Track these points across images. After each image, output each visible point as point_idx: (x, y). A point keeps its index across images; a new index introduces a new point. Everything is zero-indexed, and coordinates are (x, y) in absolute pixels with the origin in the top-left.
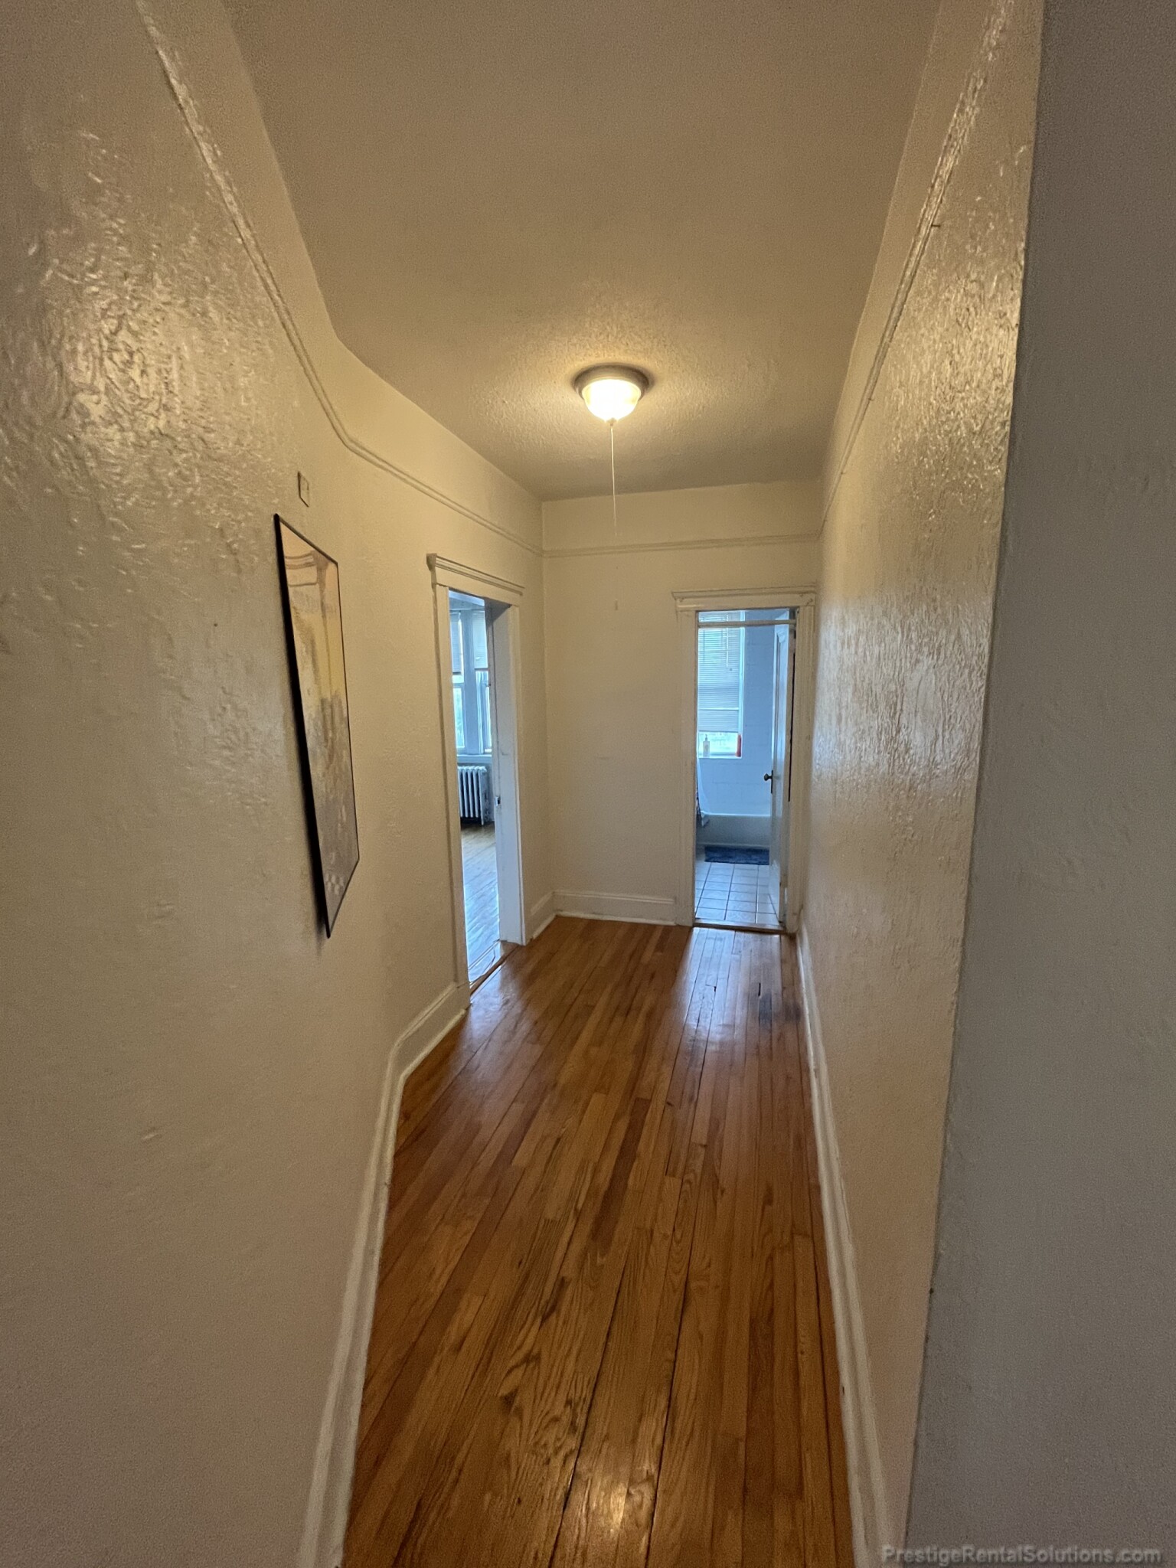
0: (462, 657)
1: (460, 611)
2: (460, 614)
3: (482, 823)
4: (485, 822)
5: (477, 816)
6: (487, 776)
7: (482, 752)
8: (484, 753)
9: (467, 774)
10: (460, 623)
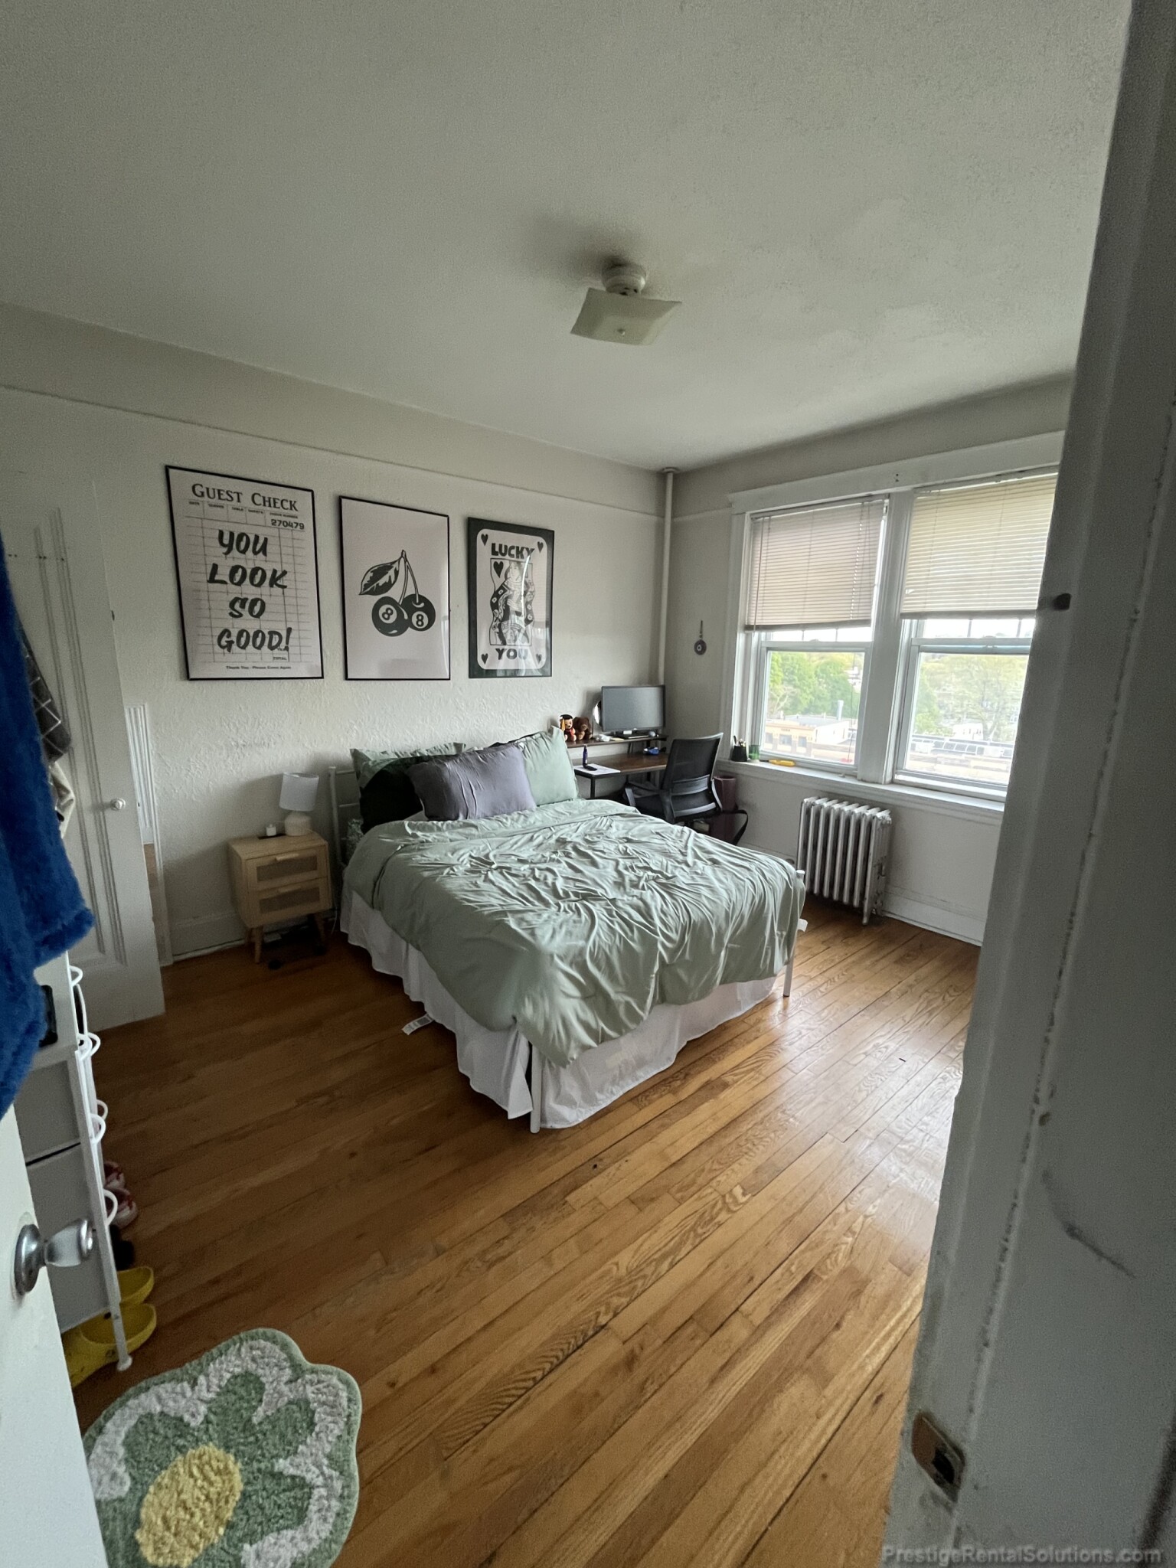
0: (876, 591)
1: (889, 496)
2: (887, 501)
3: (865, 921)
4: (871, 916)
5: (856, 903)
6: (892, 830)
7: (888, 779)
8: (893, 782)
9: (848, 821)
10: (883, 524)
